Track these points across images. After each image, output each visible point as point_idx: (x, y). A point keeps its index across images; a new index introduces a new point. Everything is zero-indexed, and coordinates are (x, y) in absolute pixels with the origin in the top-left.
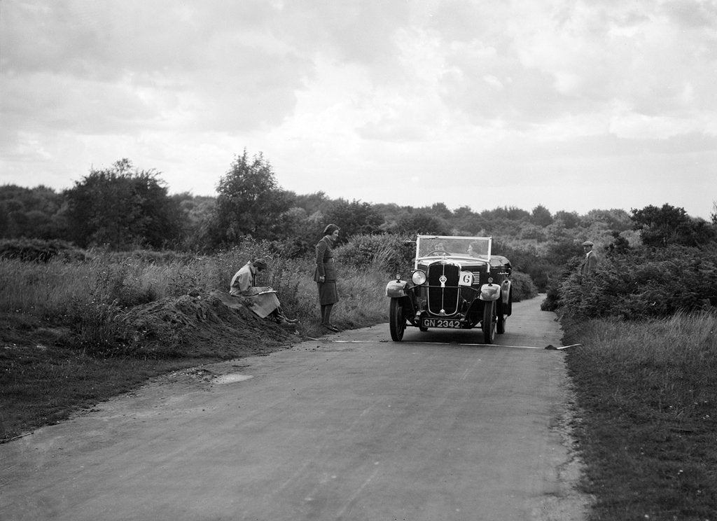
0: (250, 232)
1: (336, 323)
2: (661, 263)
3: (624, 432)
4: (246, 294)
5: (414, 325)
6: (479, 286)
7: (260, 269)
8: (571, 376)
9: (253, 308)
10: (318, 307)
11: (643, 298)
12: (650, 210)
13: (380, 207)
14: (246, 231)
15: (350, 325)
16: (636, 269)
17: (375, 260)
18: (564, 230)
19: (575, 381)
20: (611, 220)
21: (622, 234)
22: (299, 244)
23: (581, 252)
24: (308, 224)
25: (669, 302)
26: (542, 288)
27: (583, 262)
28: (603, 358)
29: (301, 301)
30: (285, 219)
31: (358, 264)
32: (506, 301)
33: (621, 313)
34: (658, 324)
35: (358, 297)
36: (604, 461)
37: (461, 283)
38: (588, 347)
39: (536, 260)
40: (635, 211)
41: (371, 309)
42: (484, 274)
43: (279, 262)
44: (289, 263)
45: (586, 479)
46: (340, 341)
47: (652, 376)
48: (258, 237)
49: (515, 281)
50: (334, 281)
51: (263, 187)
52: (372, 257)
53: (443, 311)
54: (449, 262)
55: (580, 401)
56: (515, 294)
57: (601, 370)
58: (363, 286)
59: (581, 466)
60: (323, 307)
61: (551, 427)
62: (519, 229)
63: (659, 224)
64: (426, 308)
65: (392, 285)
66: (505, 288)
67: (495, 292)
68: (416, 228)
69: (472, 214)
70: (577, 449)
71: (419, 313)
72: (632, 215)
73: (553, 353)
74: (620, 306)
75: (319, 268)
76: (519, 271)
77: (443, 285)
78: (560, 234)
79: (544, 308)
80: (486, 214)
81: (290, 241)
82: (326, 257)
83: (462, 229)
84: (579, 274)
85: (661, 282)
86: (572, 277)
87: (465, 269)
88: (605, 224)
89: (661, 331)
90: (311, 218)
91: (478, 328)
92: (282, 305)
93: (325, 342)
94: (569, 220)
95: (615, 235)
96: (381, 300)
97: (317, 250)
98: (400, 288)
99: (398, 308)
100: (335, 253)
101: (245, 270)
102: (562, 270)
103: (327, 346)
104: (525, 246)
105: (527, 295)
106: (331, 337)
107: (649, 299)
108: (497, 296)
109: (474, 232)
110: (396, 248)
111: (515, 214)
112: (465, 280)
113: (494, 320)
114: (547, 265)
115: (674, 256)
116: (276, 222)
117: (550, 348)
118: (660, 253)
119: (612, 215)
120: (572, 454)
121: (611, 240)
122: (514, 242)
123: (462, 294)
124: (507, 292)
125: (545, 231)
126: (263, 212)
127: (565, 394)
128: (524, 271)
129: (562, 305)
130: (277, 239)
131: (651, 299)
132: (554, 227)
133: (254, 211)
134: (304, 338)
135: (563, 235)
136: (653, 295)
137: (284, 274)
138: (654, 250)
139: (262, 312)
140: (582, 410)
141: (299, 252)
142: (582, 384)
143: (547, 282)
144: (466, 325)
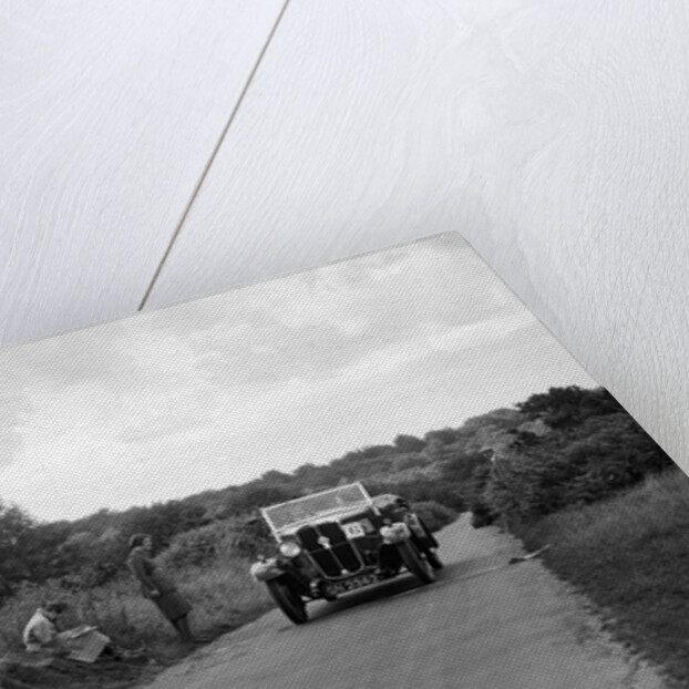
0: (24, 578)
1: (203, 632)
2: (590, 439)
3: (680, 612)
4: (52, 644)
5: (314, 598)
6: (376, 532)
7: (59, 611)
8: (564, 579)
9: (71, 657)
10: (167, 624)
11: (594, 476)
12: (535, 398)
13: (193, 498)
14: (18, 579)
15: (225, 629)
16: (563, 454)
17: (217, 551)
18: (447, 447)
19: (574, 583)
20: (498, 421)
21: (521, 428)
22: (101, 568)
23: (483, 459)
24: (104, 544)
25: (629, 470)
26: (460, 507)
27: (492, 468)
28: (592, 549)
29: (138, 626)
30: (67, 549)
31: (197, 562)
32: (422, 534)
33: (580, 498)
34: (633, 494)
35: (218, 595)
36: (680, 652)
37: (350, 536)
38: (564, 544)
39: (433, 484)
40: (519, 405)
41: (244, 601)
42: (374, 519)
43: (84, 596)
44: (99, 592)
45: (674, 681)
46: (222, 649)
47: (669, 545)
48: (38, 579)
49: (418, 512)
50: (174, 590)
51: (19, 528)
52: (212, 550)
53: (344, 572)
54: (320, 521)
55: (596, 600)
56: (429, 525)
57: (598, 561)
58: (219, 581)
59: (654, 669)
60: (174, 622)
61: (581, 641)
62: (390, 464)
63: (557, 407)
64: (319, 576)
65: (257, 568)
66: (411, 523)
67: (401, 531)
68: (254, 503)
69: (317, 468)
70: (634, 653)
71: (313, 585)
72: (518, 409)
73: (522, 564)
74: (571, 492)
75: (144, 583)
76: (418, 501)
77: (327, 546)
78: (443, 452)
79: (477, 525)
80: (336, 463)
81: (87, 569)
82: (149, 570)
83: (316, 486)
84: (497, 480)
85: (603, 455)
86: (490, 485)
87: (345, 521)
88: (493, 427)
89: (642, 499)
90: (103, 537)
91: (404, 573)
92: (112, 638)
93: (200, 658)
94: (447, 437)
95: (513, 432)
96: (252, 588)
97: (131, 567)
98: (271, 568)
99: (281, 589)
100: (159, 561)
101: (38, 619)
102: (471, 483)
103: (206, 662)
104: (409, 476)
105: (445, 520)
106: (205, 650)
107: (601, 474)
108: (407, 533)
109: (334, 483)
110: (239, 530)
111: (373, 453)
112: (353, 532)
113: (420, 558)
114: (450, 485)
115: (599, 428)
116: (56, 557)
117: (514, 561)
118: (578, 430)
119: (494, 416)
120: (632, 660)
121: (512, 439)
122: (391, 477)
123: (358, 546)
124: (417, 526)
125: (423, 454)
126: (31, 553)
127: (572, 601)
128: (424, 498)
129: (497, 515)
130: (67, 573)
131: (605, 474)
132: (432, 447)
133: (18, 555)
134: (165, 663)
135: (448, 451)
136: (603, 469)
137: (97, 605)
138: (571, 431)
139: (87, 656)
140: (607, 610)
141: (106, 576)
142: (585, 583)
143: (463, 500)
144: (387, 576)
